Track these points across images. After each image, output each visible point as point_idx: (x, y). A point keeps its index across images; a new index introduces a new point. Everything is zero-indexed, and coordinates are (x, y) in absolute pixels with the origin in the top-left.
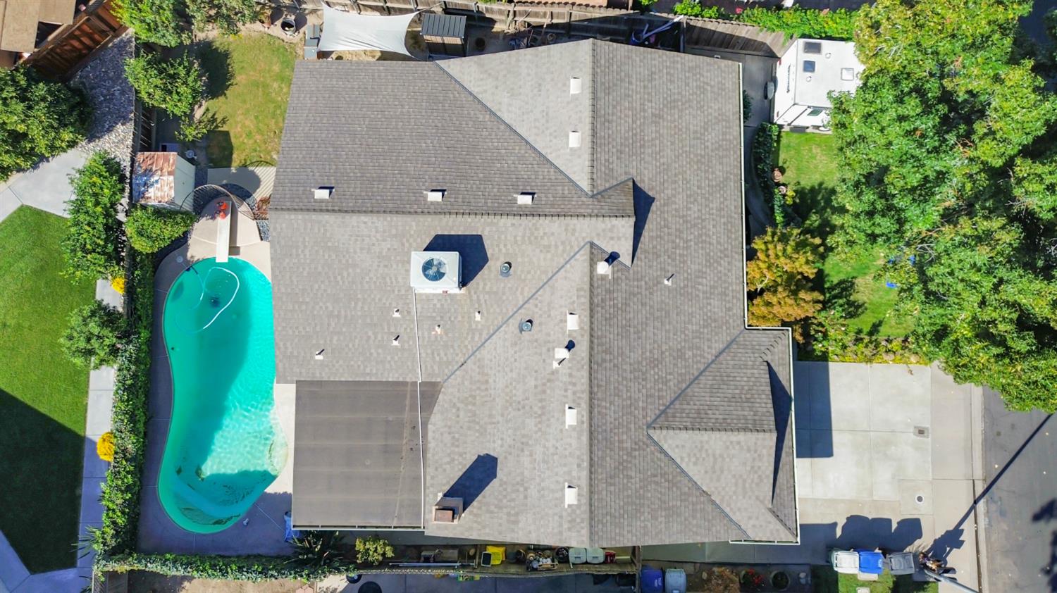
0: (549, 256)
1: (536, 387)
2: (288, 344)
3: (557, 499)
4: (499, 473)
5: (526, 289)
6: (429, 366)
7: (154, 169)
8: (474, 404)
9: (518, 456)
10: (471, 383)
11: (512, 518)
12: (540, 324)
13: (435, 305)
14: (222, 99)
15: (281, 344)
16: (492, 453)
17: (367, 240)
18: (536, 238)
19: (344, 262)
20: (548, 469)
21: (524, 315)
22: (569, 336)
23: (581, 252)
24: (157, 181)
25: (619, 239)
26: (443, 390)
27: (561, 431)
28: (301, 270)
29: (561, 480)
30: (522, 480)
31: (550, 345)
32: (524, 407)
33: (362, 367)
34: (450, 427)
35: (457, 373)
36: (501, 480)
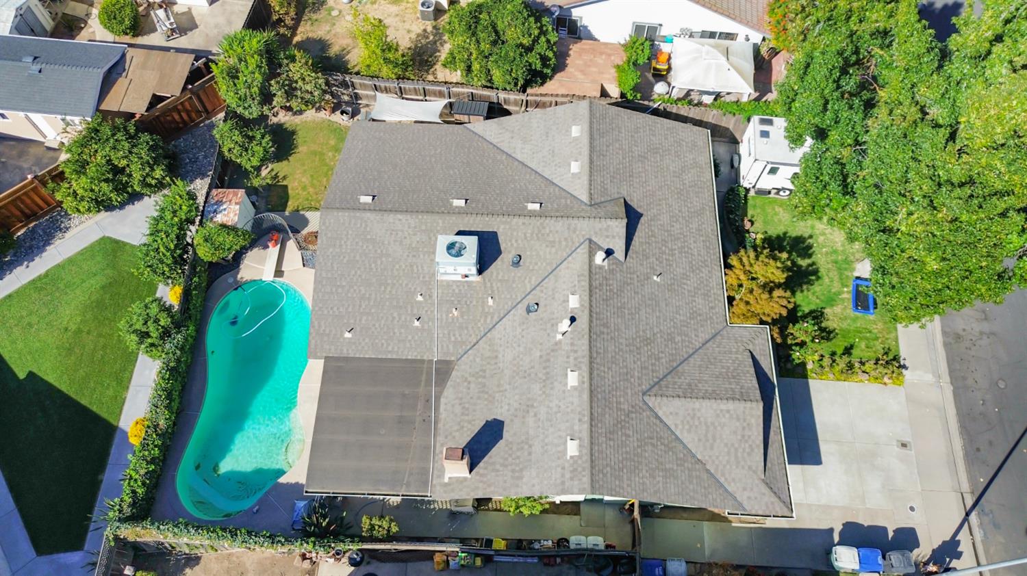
0: (554, 250)
1: (541, 357)
2: (322, 323)
3: (559, 452)
4: (505, 434)
5: (534, 278)
6: (445, 345)
7: (224, 200)
8: (484, 377)
9: (524, 417)
10: (482, 360)
11: (517, 474)
12: (546, 306)
13: (454, 290)
14: (285, 163)
15: (316, 323)
16: (499, 418)
17: (400, 233)
18: (543, 235)
19: (379, 251)
20: (552, 426)
21: (531, 300)
22: (571, 312)
23: (582, 246)
24: (225, 209)
25: (614, 237)
26: (456, 367)
27: (564, 392)
28: (342, 257)
29: (564, 434)
30: (527, 439)
31: (553, 321)
32: (530, 375)
33: (385, 345)
34: (461, 399)
35: (470, 352)
36: (507, 440)
